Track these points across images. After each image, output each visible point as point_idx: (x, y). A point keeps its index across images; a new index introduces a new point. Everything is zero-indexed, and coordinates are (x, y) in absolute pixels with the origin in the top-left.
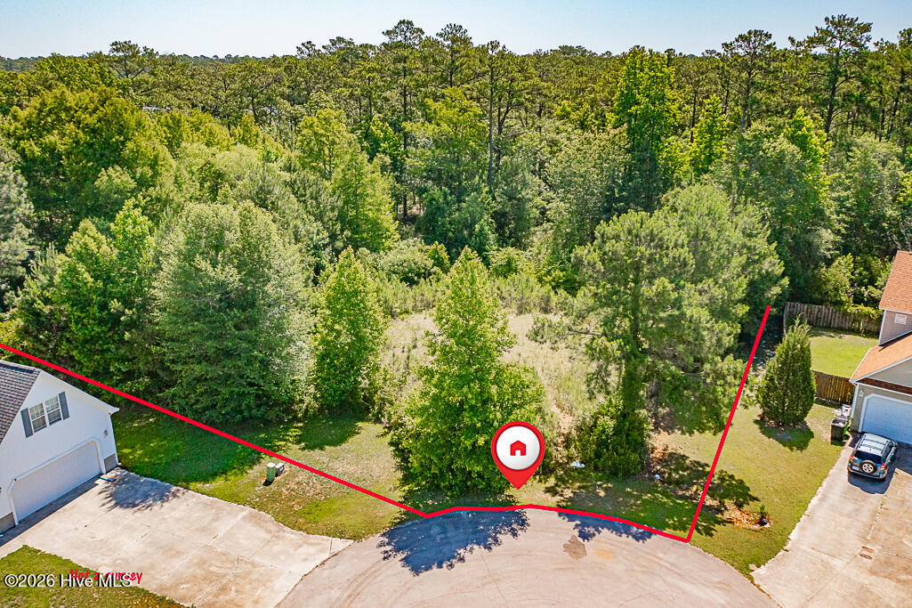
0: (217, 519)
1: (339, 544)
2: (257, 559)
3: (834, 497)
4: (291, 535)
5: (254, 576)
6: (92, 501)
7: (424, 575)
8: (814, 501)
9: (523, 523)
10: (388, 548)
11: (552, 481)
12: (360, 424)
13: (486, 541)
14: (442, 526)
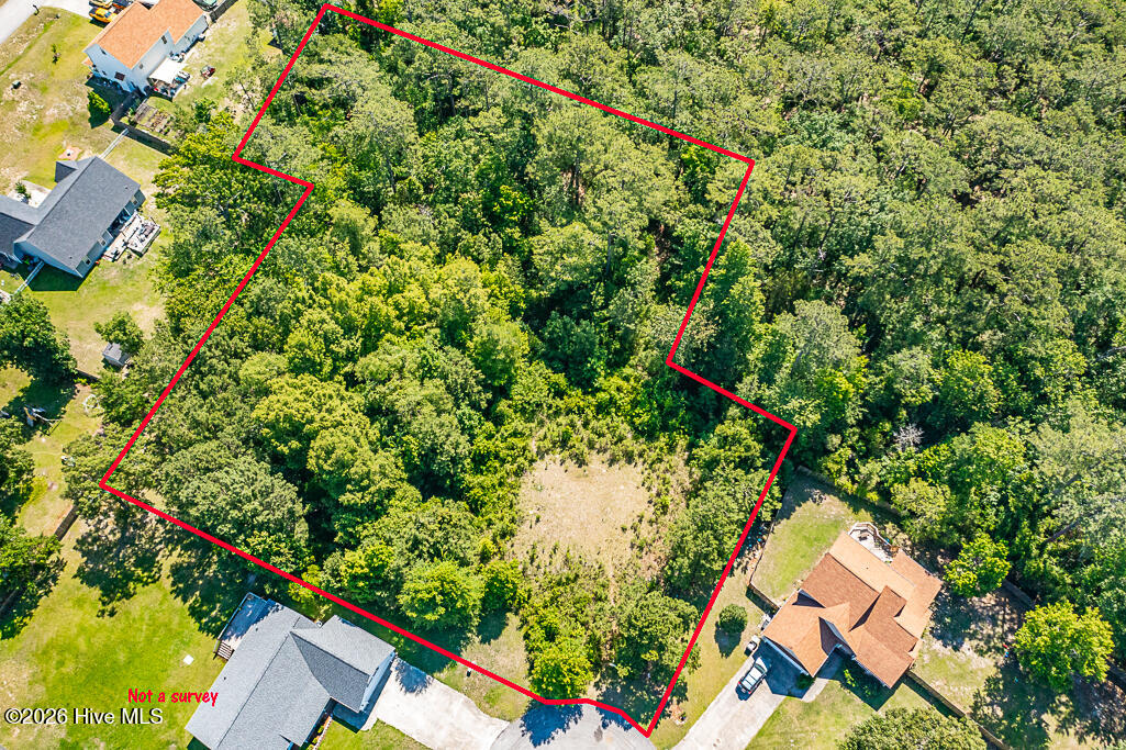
0: (451, 703)
1: (505, 724)
2: (472, 733)
3: (722, 702)
4: (484, 717)
5: (473, 744)
6: (393, 686)
7: (538, 747)
8: (713, 703)
9: (581, 714)
10: (524, 728)
11: (599, 676)
12: (508, 614)
13: (563, 726)
14: (546, 714)
